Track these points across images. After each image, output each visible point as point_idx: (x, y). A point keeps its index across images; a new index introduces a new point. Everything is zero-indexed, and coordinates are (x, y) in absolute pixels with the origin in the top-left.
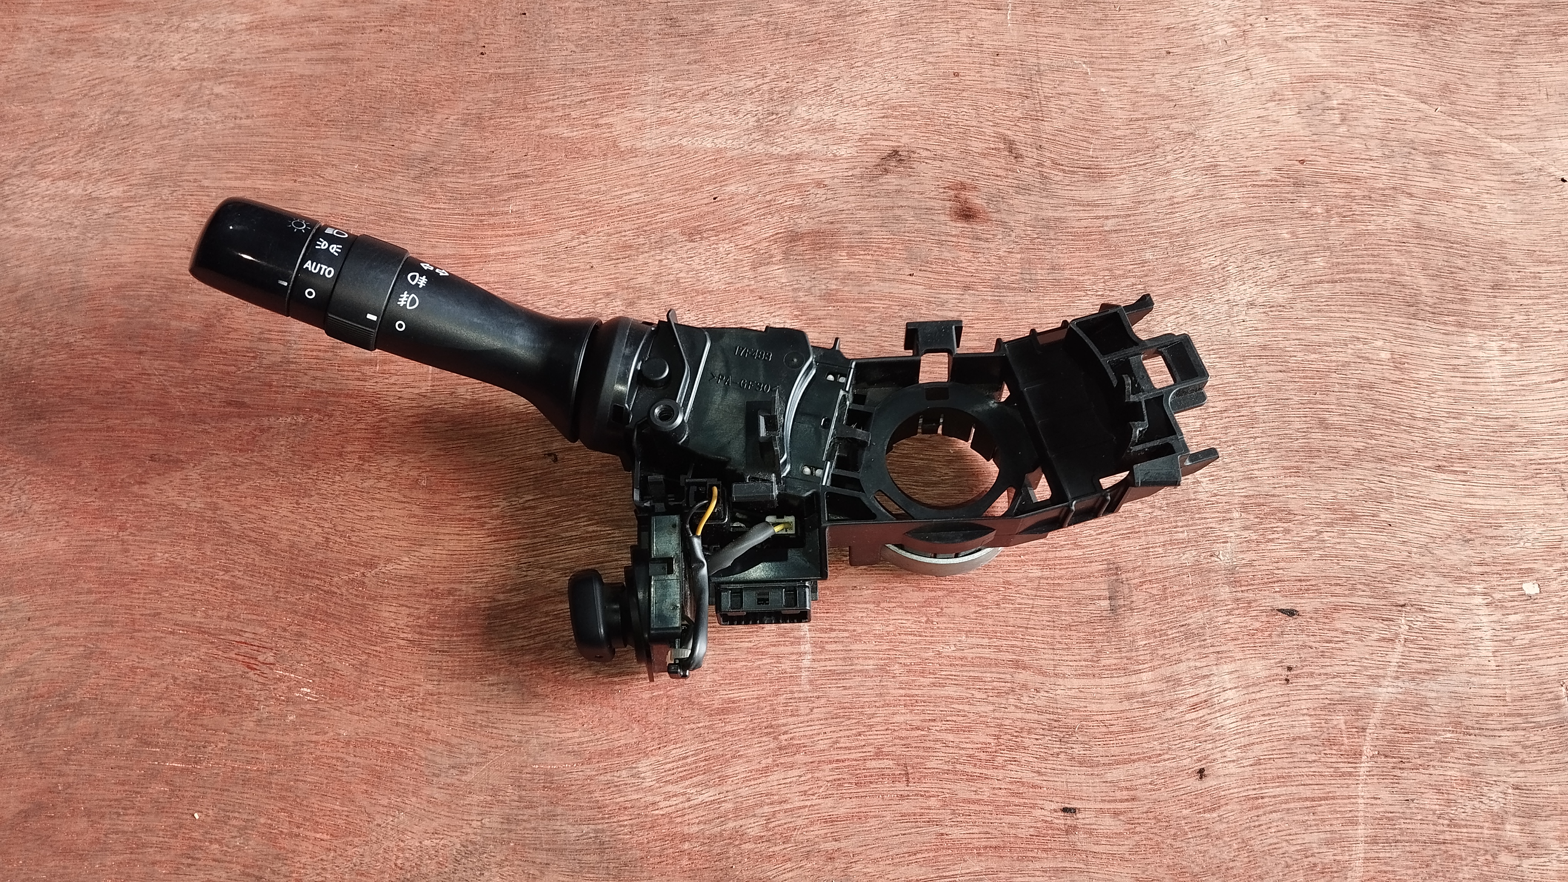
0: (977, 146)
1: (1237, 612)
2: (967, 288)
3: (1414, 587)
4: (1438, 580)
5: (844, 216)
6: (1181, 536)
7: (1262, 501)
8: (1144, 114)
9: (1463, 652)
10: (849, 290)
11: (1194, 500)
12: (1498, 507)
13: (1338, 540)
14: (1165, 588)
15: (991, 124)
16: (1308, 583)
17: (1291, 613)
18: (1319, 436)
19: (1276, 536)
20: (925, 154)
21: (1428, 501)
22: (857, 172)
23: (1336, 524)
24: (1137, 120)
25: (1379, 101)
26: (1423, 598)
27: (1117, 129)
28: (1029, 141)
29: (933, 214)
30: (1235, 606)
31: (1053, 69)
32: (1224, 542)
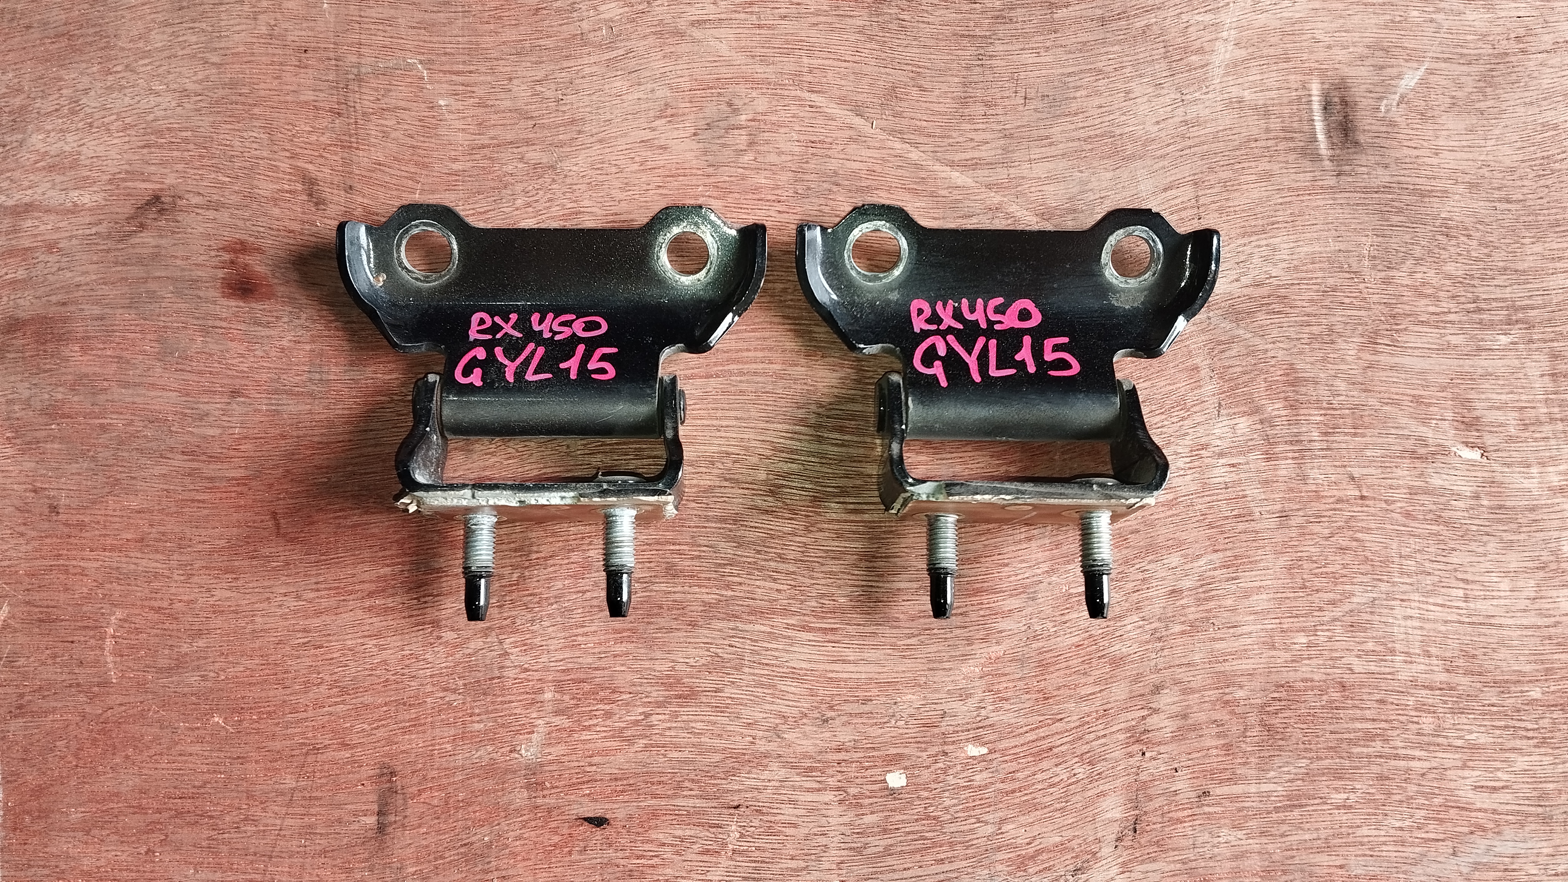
0: (265, 188)
1: (533, 823)
2: (235, 393)
3: (753, 783)
4: (783, 773)
5: (81, 293)
6: (477, 726)
7: (582, 676)
8: (492, 138)
9: (802, 864)
10: (77, 401)
11: (499, 678)
12: (871, 676)
13: (668, 725)
14: (448, 797)
15: (288, 154)
16: (625, 782)
17: (599, 822)
18: (663, 587)
19: (595, 721)
20: (196, 200)
21: (785, 670)
22: (102, 228)
23: (670, 703)
24: (483, 147)
25: (801, 114)
26: (761, 797)
27: (455, 160)
28: (336, 180)
29: (199, 288)
30: (532, 816)
31: (377, 73)
32: (529, 733)
